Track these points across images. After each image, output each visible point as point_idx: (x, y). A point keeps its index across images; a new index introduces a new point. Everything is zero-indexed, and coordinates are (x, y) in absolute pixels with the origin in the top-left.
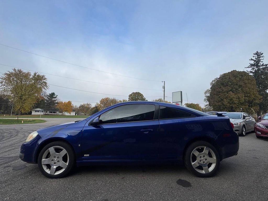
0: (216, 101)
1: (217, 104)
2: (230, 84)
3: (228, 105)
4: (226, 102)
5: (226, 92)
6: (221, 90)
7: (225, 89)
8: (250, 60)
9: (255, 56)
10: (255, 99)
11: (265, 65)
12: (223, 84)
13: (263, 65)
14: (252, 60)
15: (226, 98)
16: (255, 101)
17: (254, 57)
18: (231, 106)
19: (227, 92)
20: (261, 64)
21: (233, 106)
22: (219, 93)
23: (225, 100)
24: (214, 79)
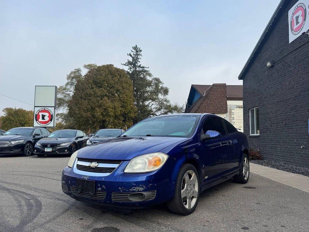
0: (84, 110)
1: (84, 115)
2: (106, 84)
3: (101, 117)
4: (98, 113)
5: (99, 97)
6: (93, 93)
7: (99, 92)
8: (128, 55)
9: (134, 51)
10: (130, 112)
11: (142, 67)
12: (95, 83)
13: (139, 66)
14: (130, 55)
15: (100, 106)
16: (130, 115)
17: (132, 51)
18: (104, 119)
19: (102, 97)
20: (139, 65)
21: (107, 120)
22: (89, 96)
23: (97, 109)
24: (73, 70)
